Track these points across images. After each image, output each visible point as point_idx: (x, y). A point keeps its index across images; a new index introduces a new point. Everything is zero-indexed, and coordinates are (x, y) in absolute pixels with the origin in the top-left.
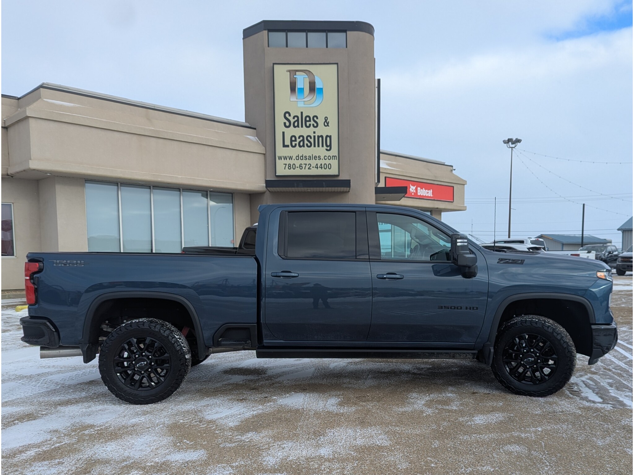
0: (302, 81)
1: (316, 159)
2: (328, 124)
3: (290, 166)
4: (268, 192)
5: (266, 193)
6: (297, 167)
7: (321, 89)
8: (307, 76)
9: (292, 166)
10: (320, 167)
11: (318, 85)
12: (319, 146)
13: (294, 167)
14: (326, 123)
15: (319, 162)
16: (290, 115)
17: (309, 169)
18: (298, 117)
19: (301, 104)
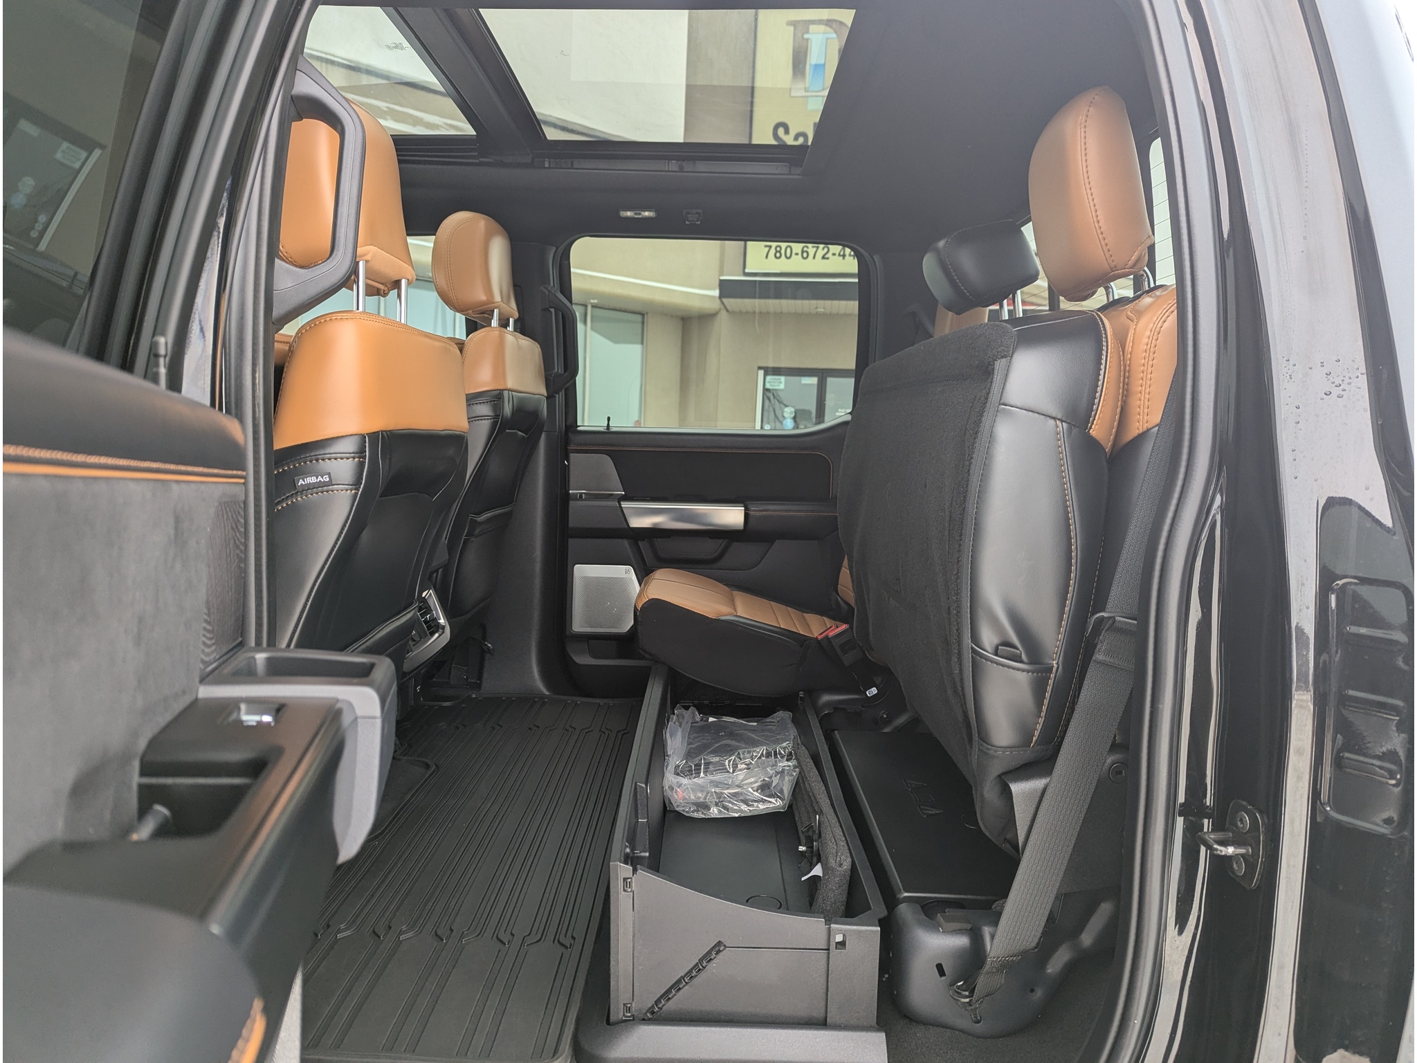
3: (780, 252)
4: (724, 312)
5: (719, 316)
6: (797, 254)
8: (835, 35)
9: (783, 252)
13: (788, 255)
16: (787, 132)
17: (823, 257)
18: (805, 135)
19: (815, 105)
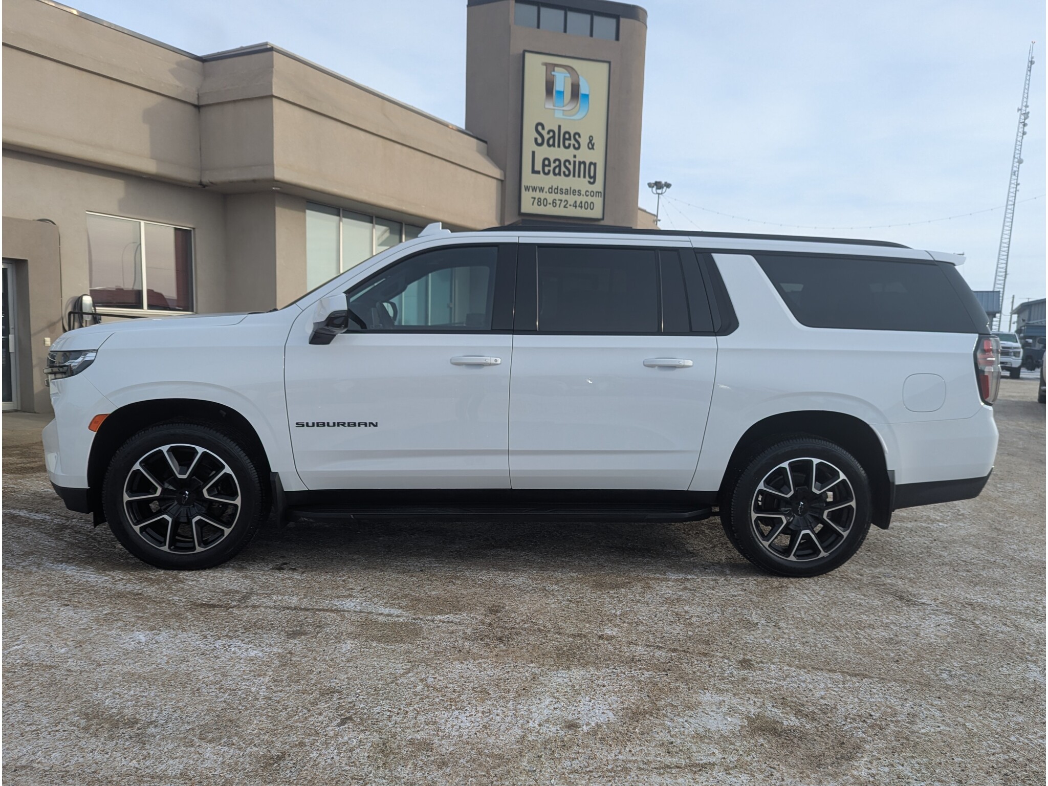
0: (562, 81)
1: (575, 195)
2: (593, 145)
3: (540, 202)
6: (550, 204)
7: (586, 96)
8: (569, 75)
9: (542, 202)
10: (579, 206)
11: (583, 90)
12: (579, 176)
13: (545, 203)
14: (591, 146)
15: (579, 199)
16: (543, 128)
17: (565, 207)
18: (554, 132)
19: (559, 114)
